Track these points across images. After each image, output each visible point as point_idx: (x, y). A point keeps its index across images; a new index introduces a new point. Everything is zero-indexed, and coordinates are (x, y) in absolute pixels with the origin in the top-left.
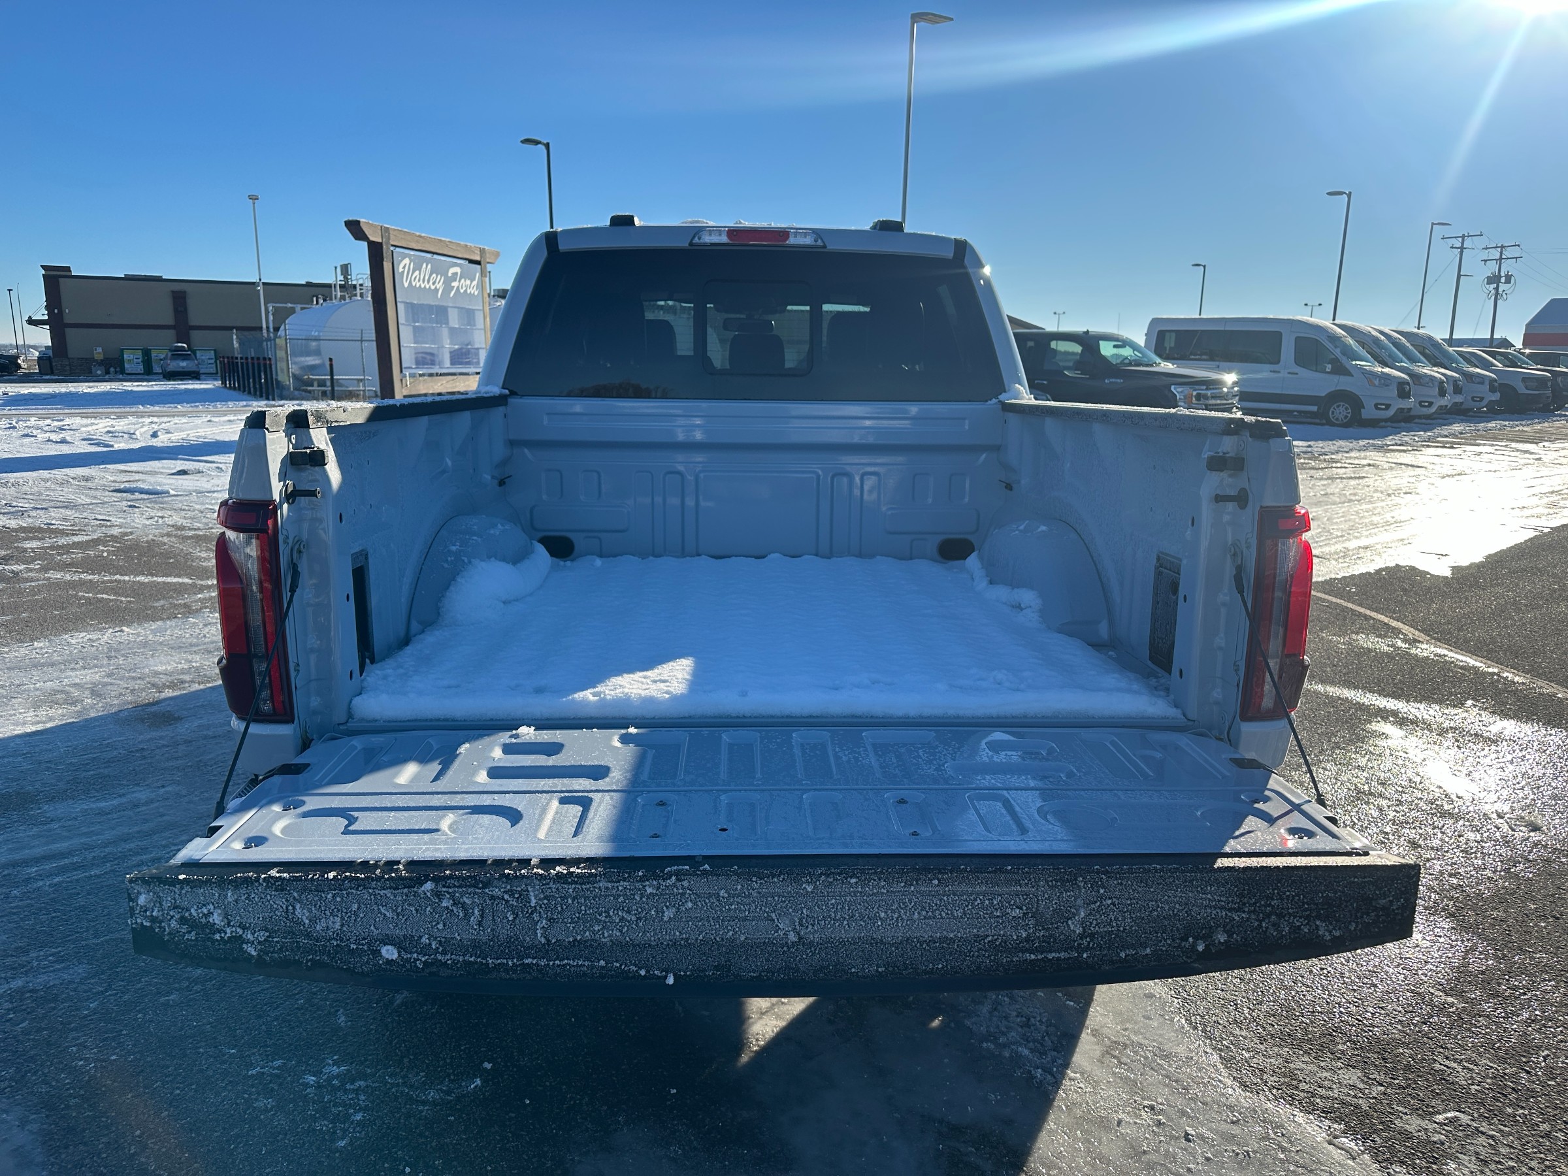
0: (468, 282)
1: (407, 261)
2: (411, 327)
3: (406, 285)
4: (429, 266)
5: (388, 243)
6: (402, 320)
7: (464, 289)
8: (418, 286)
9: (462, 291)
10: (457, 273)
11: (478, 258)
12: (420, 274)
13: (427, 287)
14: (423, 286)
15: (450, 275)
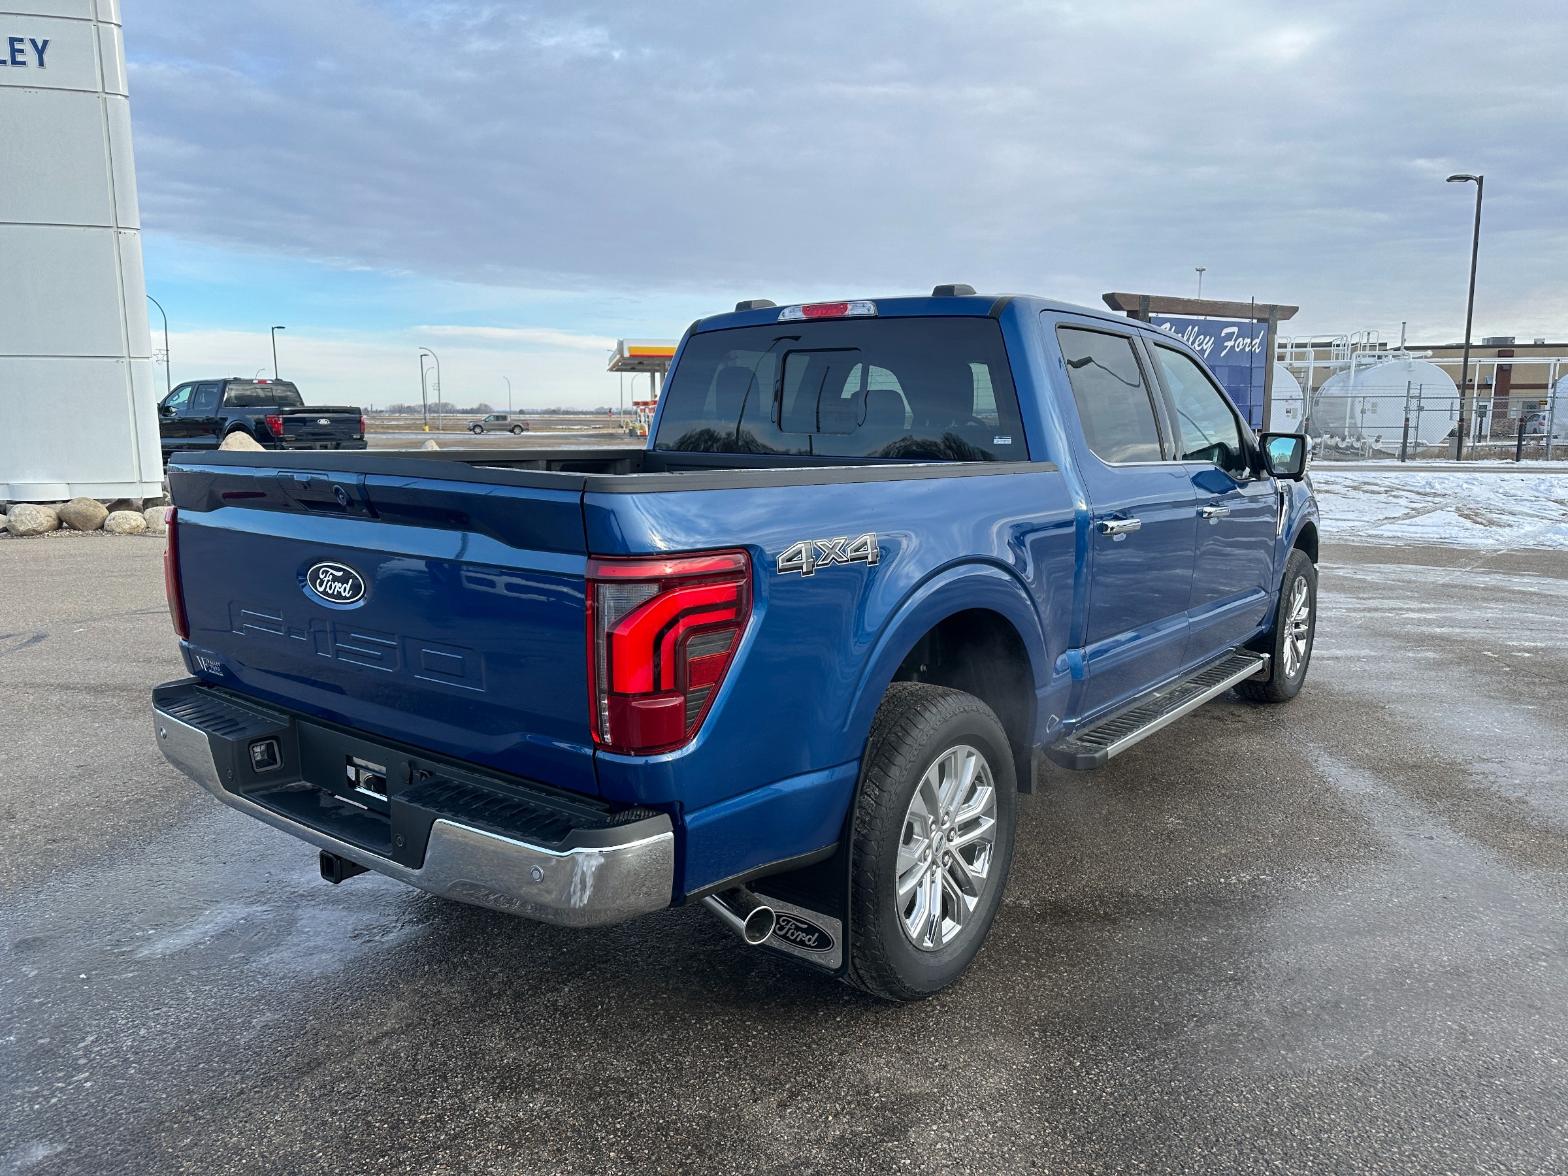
0: (1249, 341)
1: (1168, 325)
4: (1196, 328)
5: (1146, 311)
7: (1241, 347)
9: (1237, 350)
10: (1234, 333)
11: (1266, 316)
15: (1223, 335)
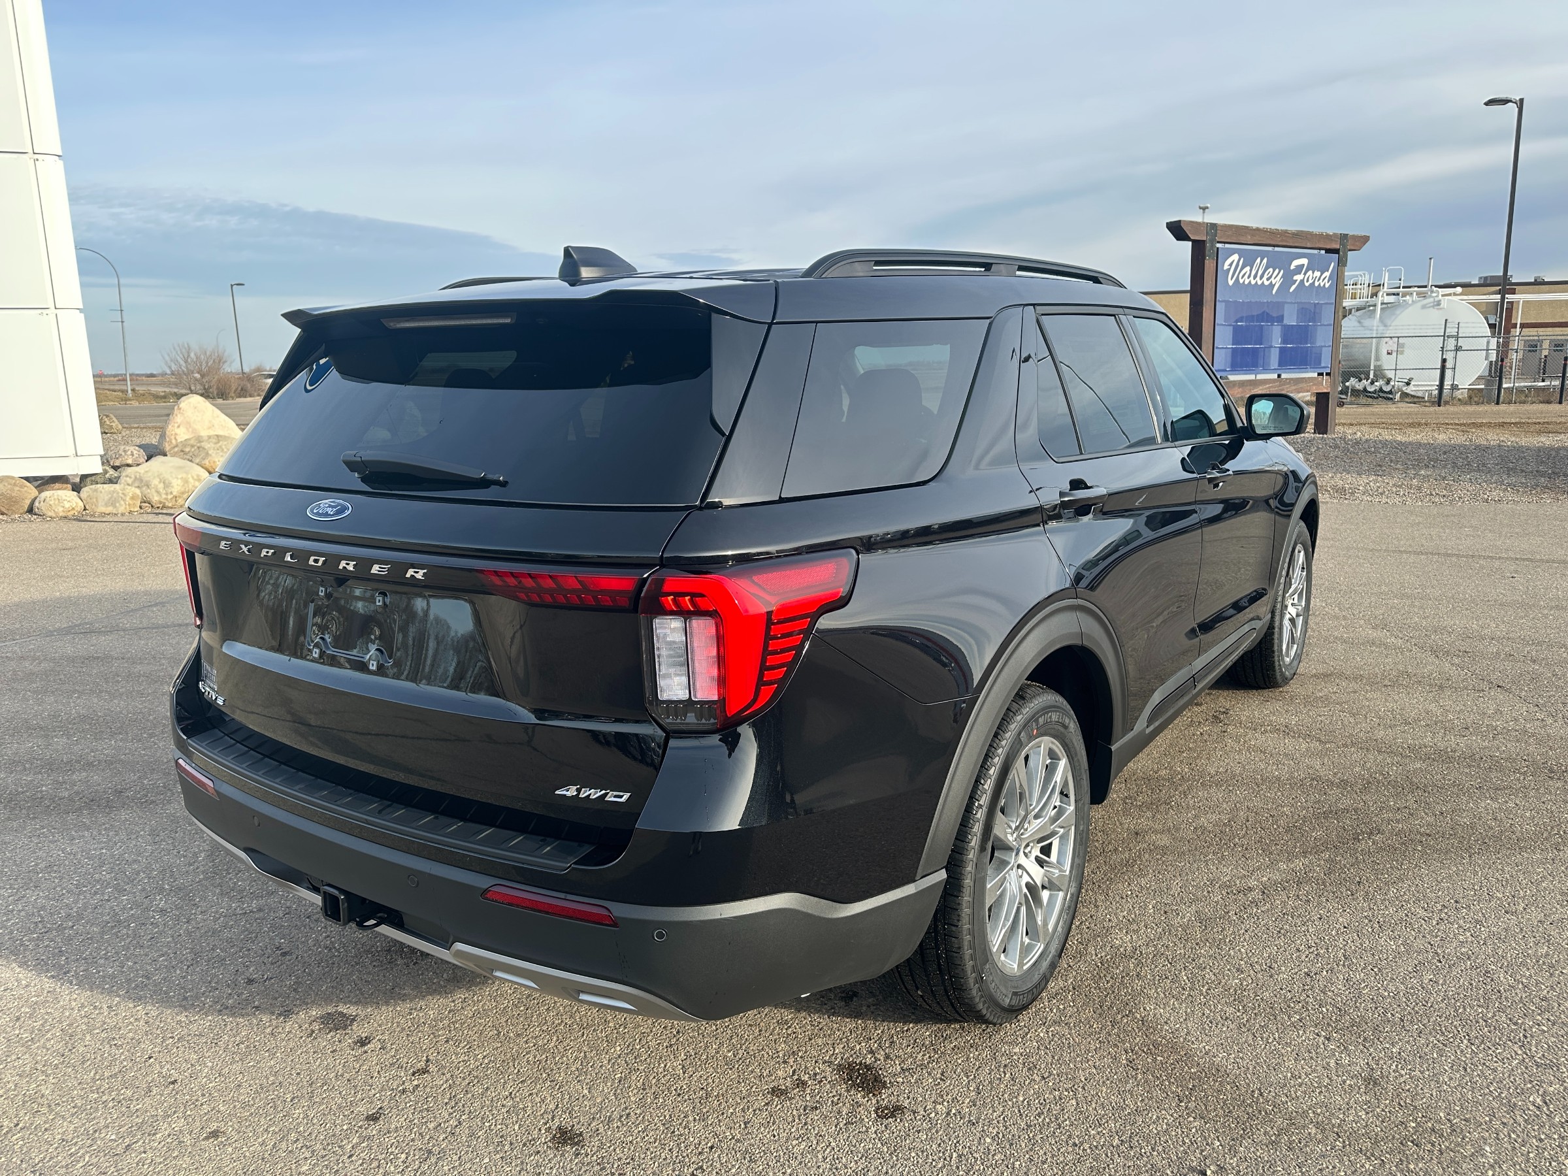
0: (1317, 274)
1: (1235, 257)
2: (1232, 327)
3: (1231, 283)
4: (1265, 260)
5: (1213, 241)
6: (1220, 319)
7: (1311, 281)
8: (1246, 282)
9: (1307, 284)
10: (1303, 265)
11: (1337, 246)
12: (1251, 271)
13: (1260, 282)
14: (1253, 282)
15: (1292, 267)
